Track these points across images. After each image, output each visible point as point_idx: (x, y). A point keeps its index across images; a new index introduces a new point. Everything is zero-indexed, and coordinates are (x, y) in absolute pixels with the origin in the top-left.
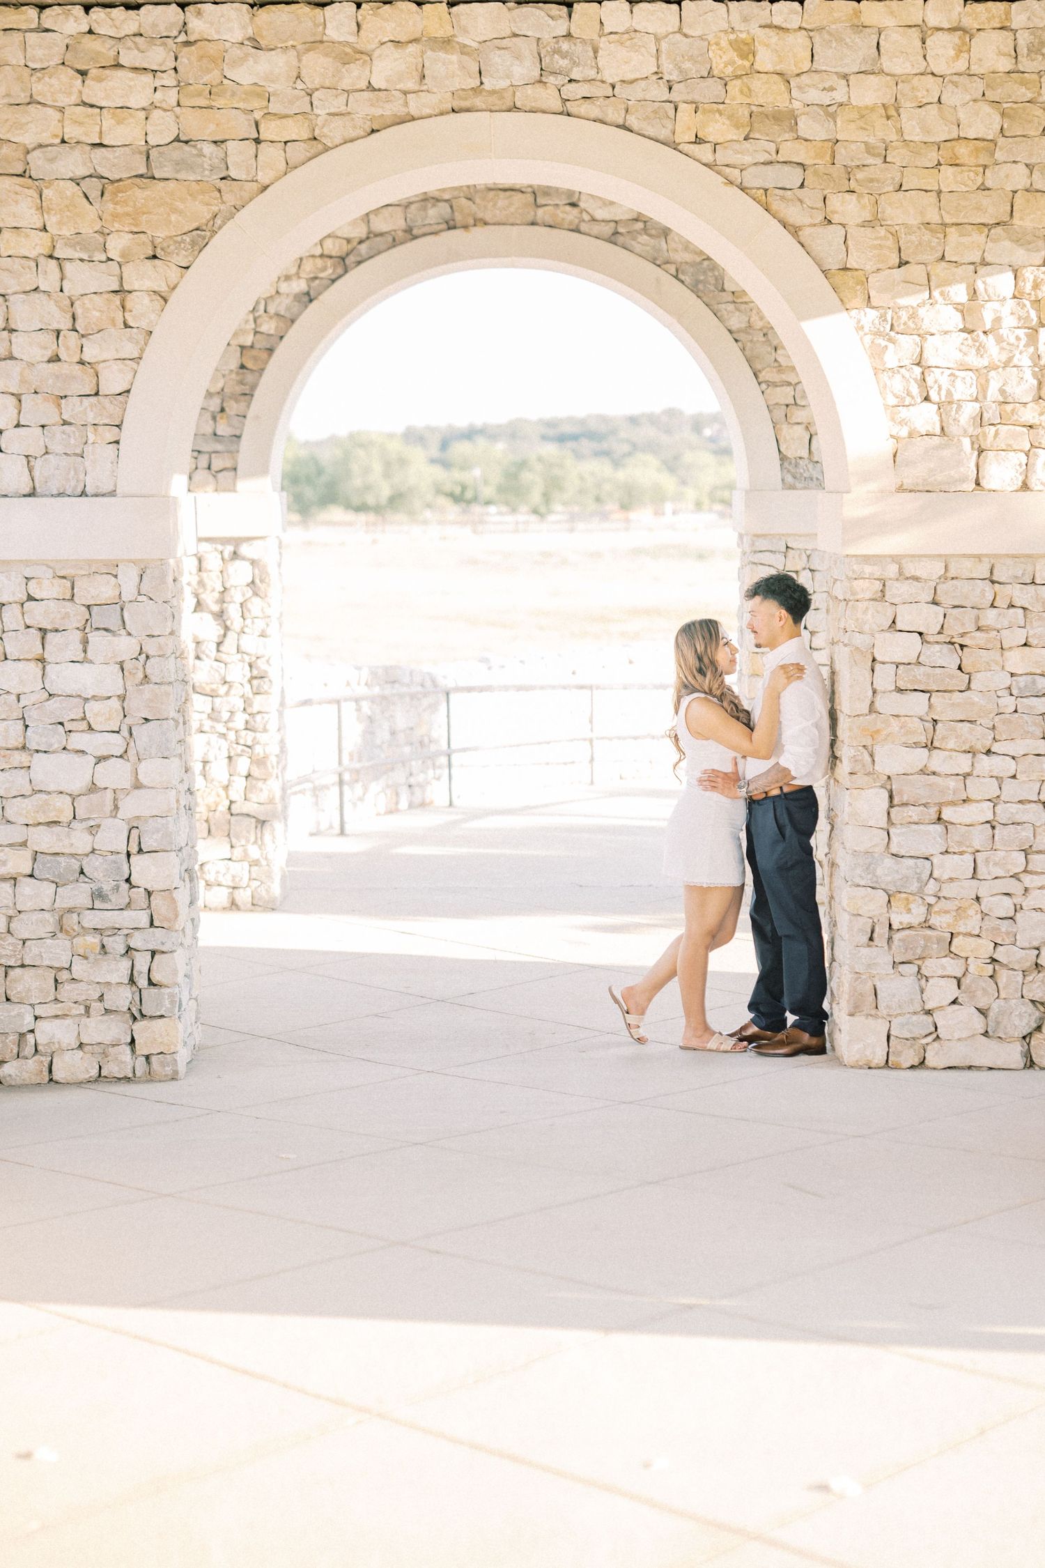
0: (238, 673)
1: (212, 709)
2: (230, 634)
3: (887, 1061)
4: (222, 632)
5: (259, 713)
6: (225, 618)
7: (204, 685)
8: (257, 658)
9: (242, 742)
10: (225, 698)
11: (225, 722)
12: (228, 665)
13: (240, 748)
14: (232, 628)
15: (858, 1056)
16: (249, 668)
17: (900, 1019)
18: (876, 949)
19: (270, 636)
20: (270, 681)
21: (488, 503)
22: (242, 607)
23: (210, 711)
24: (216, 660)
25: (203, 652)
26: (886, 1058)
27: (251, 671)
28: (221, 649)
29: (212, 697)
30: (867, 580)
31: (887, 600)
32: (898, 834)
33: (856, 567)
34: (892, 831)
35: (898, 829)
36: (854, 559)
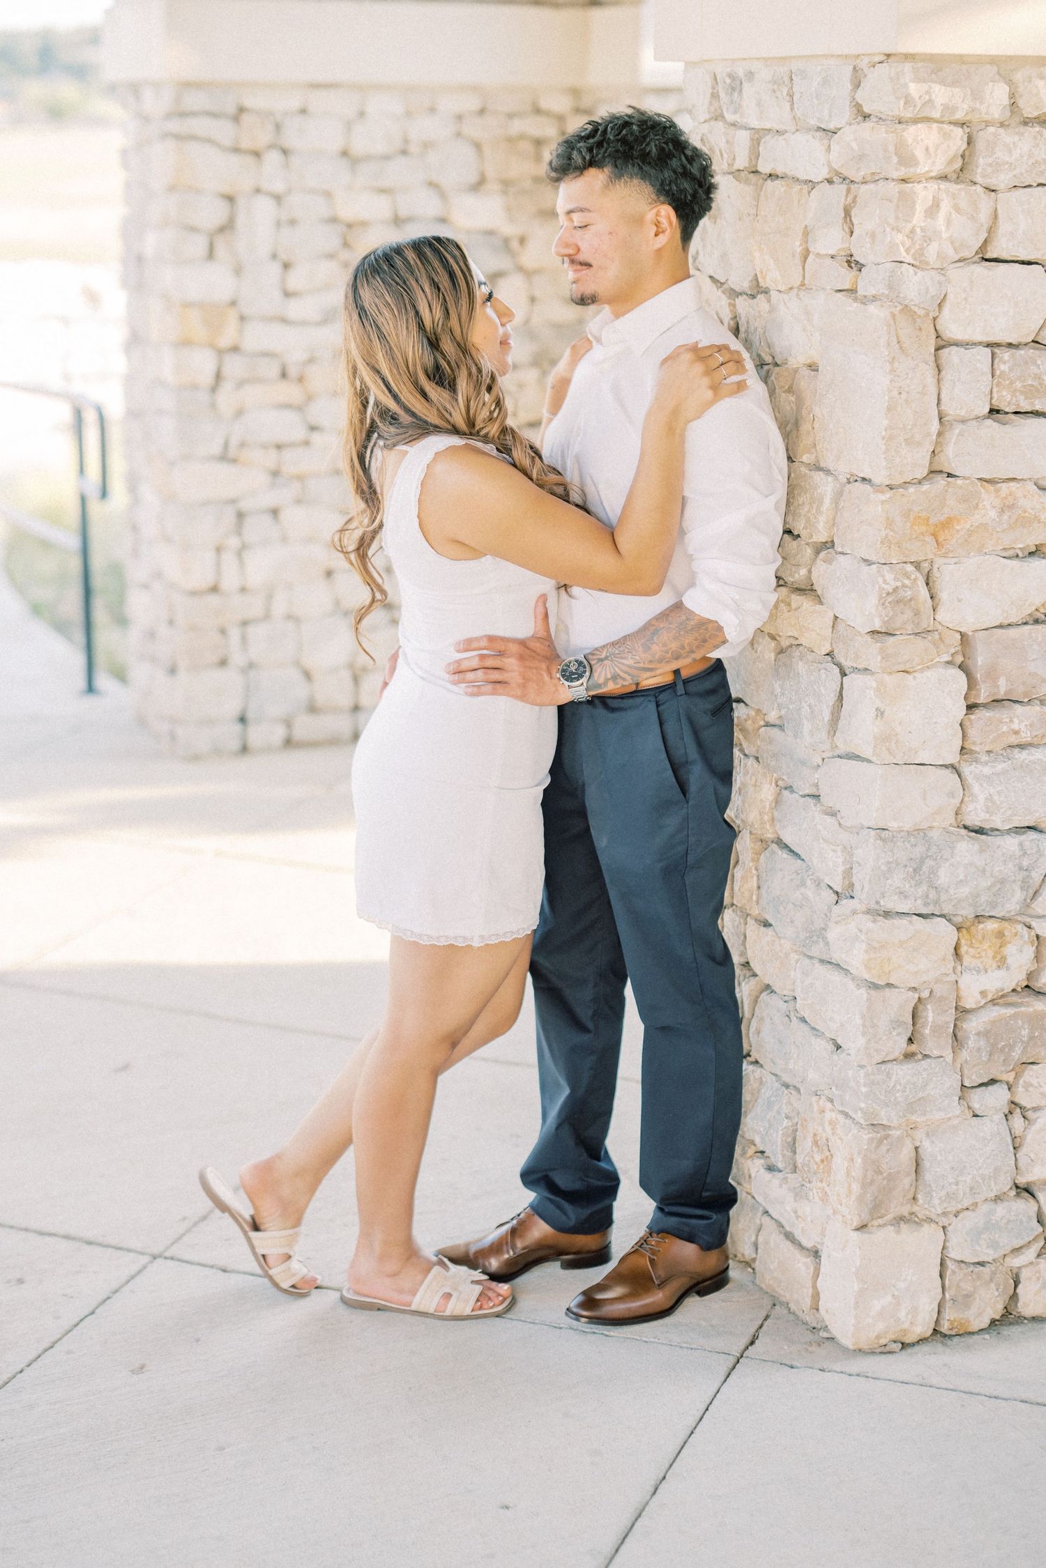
30: (935, 125)
31: (979, 179)
32: (988, 778)
33: (914, 89)
34: (967, 770)
35: (986, 763)
36: (908, 66)
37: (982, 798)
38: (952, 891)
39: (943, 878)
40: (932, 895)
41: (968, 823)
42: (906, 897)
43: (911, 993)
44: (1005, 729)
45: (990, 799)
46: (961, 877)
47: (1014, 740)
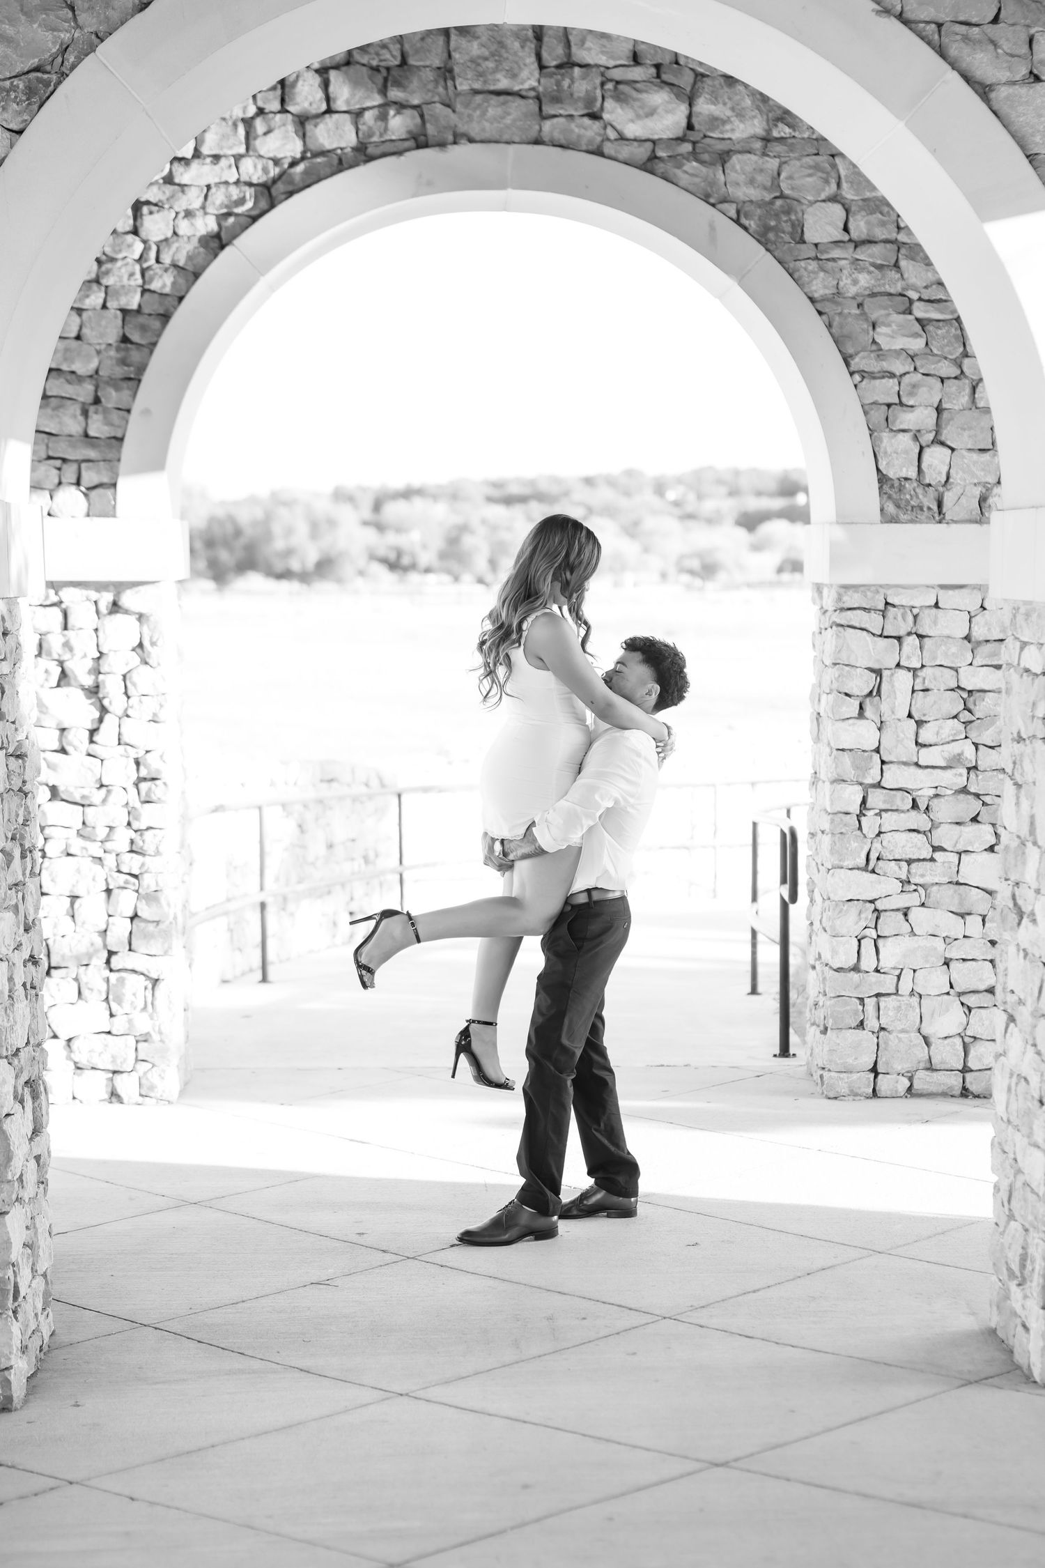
0: (120, 772)
1: (84, 823)
2: (107, 717)
4: (97, 715)
5: (149, 828)
6: (101, 695)
7: (71, 789)
8: (147, 752)
9: (125, 869)
10: (100, 809)
11: (102, 842)
12: (104, 762)
13: (123, 877)
14: (110, 709)
16: (135, 767)
19: (163, 722)
20: (165, 784)
21: (428, 570)
22: (124, 680)
23: (80, 826)
24: (89, 755)
25: (70, 744)
27: (138, 770)
28: (96, 738)
29: (83, 806)
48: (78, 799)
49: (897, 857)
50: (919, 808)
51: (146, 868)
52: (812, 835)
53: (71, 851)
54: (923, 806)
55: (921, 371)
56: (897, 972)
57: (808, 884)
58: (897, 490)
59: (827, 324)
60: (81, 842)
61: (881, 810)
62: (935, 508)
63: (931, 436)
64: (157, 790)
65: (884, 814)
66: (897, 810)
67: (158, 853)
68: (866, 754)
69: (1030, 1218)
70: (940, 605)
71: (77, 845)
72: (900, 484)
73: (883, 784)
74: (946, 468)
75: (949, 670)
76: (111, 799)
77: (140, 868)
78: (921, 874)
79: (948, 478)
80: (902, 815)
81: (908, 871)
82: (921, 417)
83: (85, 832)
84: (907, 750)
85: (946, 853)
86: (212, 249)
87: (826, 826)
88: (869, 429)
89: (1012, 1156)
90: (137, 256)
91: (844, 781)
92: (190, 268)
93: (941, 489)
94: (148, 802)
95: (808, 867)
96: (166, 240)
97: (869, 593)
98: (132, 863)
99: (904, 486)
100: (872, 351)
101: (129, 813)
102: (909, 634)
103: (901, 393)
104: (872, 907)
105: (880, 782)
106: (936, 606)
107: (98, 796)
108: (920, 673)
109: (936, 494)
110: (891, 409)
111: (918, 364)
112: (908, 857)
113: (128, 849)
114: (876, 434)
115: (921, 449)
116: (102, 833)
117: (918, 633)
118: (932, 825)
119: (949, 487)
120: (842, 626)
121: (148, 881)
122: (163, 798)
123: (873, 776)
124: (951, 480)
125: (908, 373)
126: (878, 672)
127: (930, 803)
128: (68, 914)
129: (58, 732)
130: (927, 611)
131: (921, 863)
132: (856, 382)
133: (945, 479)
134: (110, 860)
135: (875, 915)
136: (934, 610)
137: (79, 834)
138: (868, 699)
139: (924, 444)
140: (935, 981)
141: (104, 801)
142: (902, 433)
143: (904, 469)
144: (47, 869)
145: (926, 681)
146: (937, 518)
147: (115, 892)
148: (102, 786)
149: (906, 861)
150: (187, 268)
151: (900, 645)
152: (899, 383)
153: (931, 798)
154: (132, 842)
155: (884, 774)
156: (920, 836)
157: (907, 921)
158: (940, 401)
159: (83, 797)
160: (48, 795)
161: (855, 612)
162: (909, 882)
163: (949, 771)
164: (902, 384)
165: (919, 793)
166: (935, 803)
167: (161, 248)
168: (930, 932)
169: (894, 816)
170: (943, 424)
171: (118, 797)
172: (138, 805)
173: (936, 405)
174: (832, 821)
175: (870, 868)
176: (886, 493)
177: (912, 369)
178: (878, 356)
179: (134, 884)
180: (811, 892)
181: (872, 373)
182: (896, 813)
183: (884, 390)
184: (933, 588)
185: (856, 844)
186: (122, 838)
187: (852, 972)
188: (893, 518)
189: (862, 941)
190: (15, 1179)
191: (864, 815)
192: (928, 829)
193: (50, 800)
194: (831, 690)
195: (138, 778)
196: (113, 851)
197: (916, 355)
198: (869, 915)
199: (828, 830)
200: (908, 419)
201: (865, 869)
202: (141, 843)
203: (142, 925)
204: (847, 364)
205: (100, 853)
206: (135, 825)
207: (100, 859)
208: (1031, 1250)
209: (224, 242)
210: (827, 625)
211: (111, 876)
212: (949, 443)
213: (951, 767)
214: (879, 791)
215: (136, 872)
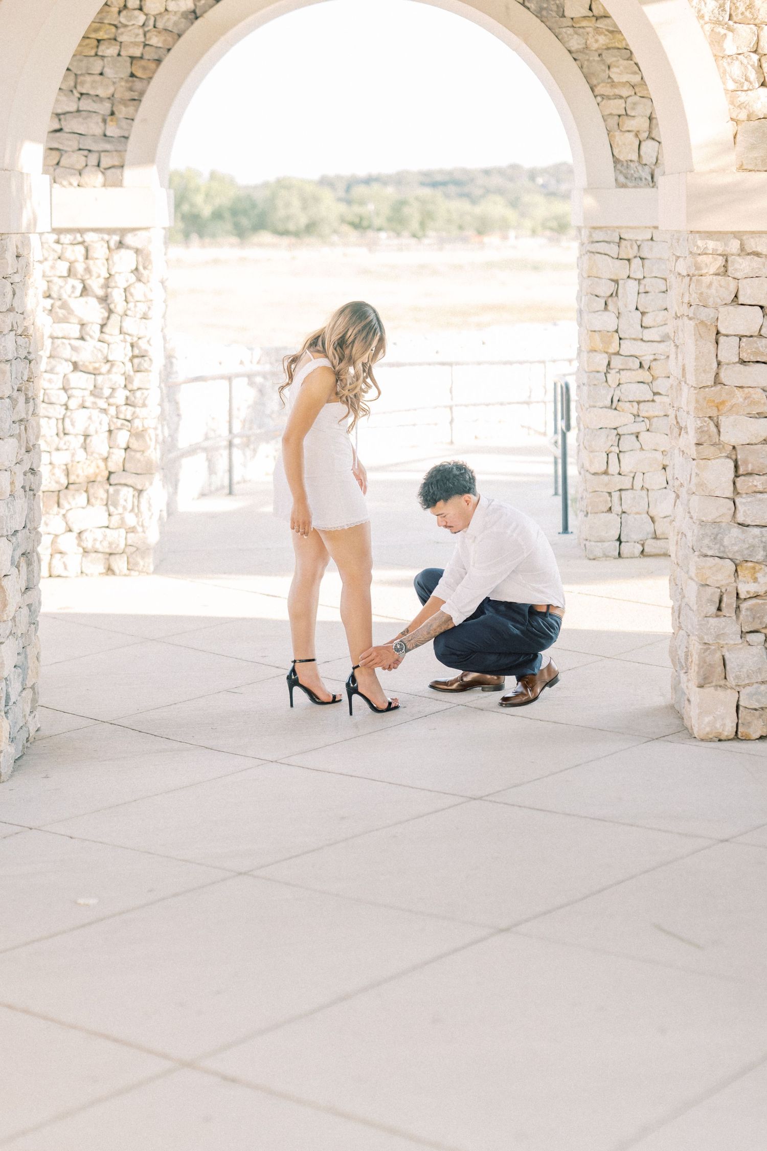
0: (120, 352)
1: (95, 386)
2: (113, 316)
3: (737, 732)
4: (106, 314)
5: (139, 389)
6: (109, 301)
7: (87, 364)
8: (139, 339)
9: (122, 416)
10: (107, 376)
11: (106, 399)
12: (111, 346)
13: (120, 422)
14: (115, 311)
15: (708, 729)
16: (130, 348)
17: (748, 690)
18: (723, 619)
19: (151, 319)
20: (150, 359)
22: (125, 292)
23: (92, 388)
24: (100, 341)
25: (88, 334)
26: (735, 730)
27: (132, 350)
28: (104, 330)
29: (95, 374)
30: (711, 256)
31: (730, 275)
32: (744, 504)
33: (700, 243)
34: (738, 501)
35: (744, 498)
36: (697, 235)
37: (742, 511)
38: (730, 548)
39: (726, 542)
40: (722, 549)
41: (739, 522)
42: (711, 549)
43: (716, 589)
44: (751, 484)
45: (745, 511)
46: (733, 542)
47: (755, 489)
48: (92, 371)
49: (631, 399)
50: (643, 367)
51: (136, 415)
52: (579, 387)
53: (87, 404)
54: (646, 367)
55: (639, 95)
56: (632, 475)
57: (577, 419)
58: (625, 167)
59: (580, 66)
60: (92, 399)
61: (620, 370)
62: (649, 178)
63: (646, 135)
64: (145, 364)
65: (621, 372)
66: (630, 369)
67: (144, 405)
68: (610, 334)
69: (690, 627)
70: (654, 239)
71: (89, 400)
72: (628, 164)
73: (621, 352)
74: (656, 154)
75: (661, 280)
76: (114, 370)
77: (132, 416)
78: (646, 410)
79: (657, 160)
80: (634, 372)
81: (638, 408)
82: (640, 123)
83: (96, 392)
84: (636, 331)
85: (661, 396)
86: (190, 19)
87: (585, 381)
88: (607, 130)
89: (680, 587)
90: (141, 24)
91: (595, 351)
92: (175, 31)
93: (653, 167)
94: (138, 371)
95: (577, 408)
96: (160, 14)
97: (609, 232)
98: (128, 412)
99: (630, 165)
100: (608, 83)
101: (126, 379)
102: (635, 257)
103: (627, 108)
104: (615, 432)
105: (618, 352)
106: (652, 239)
107: (105, 368)
108: (643, 282)
109: (650, 170)
110: (621, 118)
111: (637, 90)
112: (637, 400)
113: (124, 403)
114: (611, 133)
115: (640, 142)
116: (107, 392)
117: (641, 256)
118: (653, 379)
119: (657, 165)
120: (593, 253)
121: (137, 423)
122: (149, 369)
123: (614, 348)
124: (659, 161)
125: (631, 96)
126: (616, 282)
127: (651, 364)
128: (82, 447)
129: (79, 327)
130: (646, 243)
131: (646, 403)
132: (598, 102)
133: (655, 161)
134: (112, 411)
135: (618, 437)
136: (651, 242)
137: (92, 393)
138: (610, 300)
139: (641, 139)
140: (656, 479)
141: (109, 372)
142: (628, 133)
143: (630, 155)
144: (69, 417)
145: (647, 287)
146: (651, 185)
147: (115, 432)
148: (108, 361)
149: (637, 402)
150: (174, 31)
151: (630, 264)
152: (626, 102)
153: (651, 361)
154: (127, 398)
155: (621, 346)
156: (645, 386)
157: (638, 441)
158: (651, 113)
159: (95, 369)
160: (71, 368)
161: (600, 244)
162: (639, 416)
163: (662, 344)
164: (627, 103)
165: (644, 358)
166: (654, 364)
167: (157, 18)
168: (653, 448)
169: (628, 373)
170: (653, 127)
171: (118, 369)
172: (132, 373)
173: (648, 116)
174: (589, 377)
175: (614, 407)
176: (619, 170)
177: (633, 94)
178: (612, 86)
179: (127, 426)
180: (578, 424)
181: (608, 96)
182: (629, 371)
183: (616, 106)
184: (649, 228)
185: (604, 392)
186: (121, 396)
187: (604, 476)
188: (623, 184)
189: (609, 455)
190: (9, 619)
191: (609, 373)
192: (650, 381)
193: (73, 371)
194: (587, 293)
195: (133, 356)
196: (114, 404)
197: (635, 85)
198: (613, 438)
199: (586, 383)
200: (630, 124)
201: (611, 408)
202: (133, 399)
203: (133, 453)
204: (593, 91)
205: (105, 406)
206: (130, 387)
207: (105, 410)
208: (691, 648)
209: (198, 15)
210: (584, 252)
211: (112, 421)
212: (657, 139)
213: (664, 341)
214: (619, 357)
215: (129, 418)
